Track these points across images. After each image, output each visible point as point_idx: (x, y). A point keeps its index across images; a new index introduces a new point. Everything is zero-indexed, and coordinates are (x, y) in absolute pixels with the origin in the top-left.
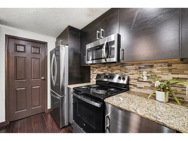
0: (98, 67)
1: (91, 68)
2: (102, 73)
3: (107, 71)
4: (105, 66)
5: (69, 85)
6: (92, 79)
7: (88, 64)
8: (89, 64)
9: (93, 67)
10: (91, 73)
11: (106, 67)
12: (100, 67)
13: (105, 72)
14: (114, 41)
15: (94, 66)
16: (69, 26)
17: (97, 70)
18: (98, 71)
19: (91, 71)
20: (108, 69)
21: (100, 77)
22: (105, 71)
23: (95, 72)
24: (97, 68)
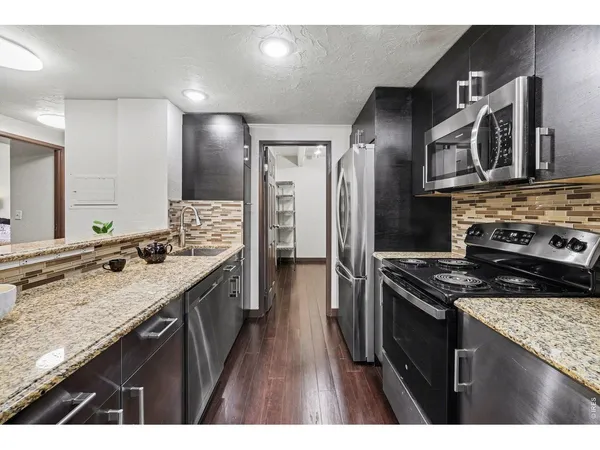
0: (477, 199)
1: (454, 204)
2: (493, 220)
3: (509, 213)
4: (502, 196)
5: (376, 250)
6: (456, 242)
7: (433, 191)
8: (438, 190)
9: (461, 202)
10: (453, 222)
11: (508, 201)
12: (485, 201)
13: (502, 217)
14: (511, 105)
15: (465, 196)
16: (377, 89)
17: (474, 210)
18: (477, 212)
19: (454, 216)
20: (513, 208)
21: (479, 235)
22: (500, 213)
23: (465, 218)
24: (472, 203)
